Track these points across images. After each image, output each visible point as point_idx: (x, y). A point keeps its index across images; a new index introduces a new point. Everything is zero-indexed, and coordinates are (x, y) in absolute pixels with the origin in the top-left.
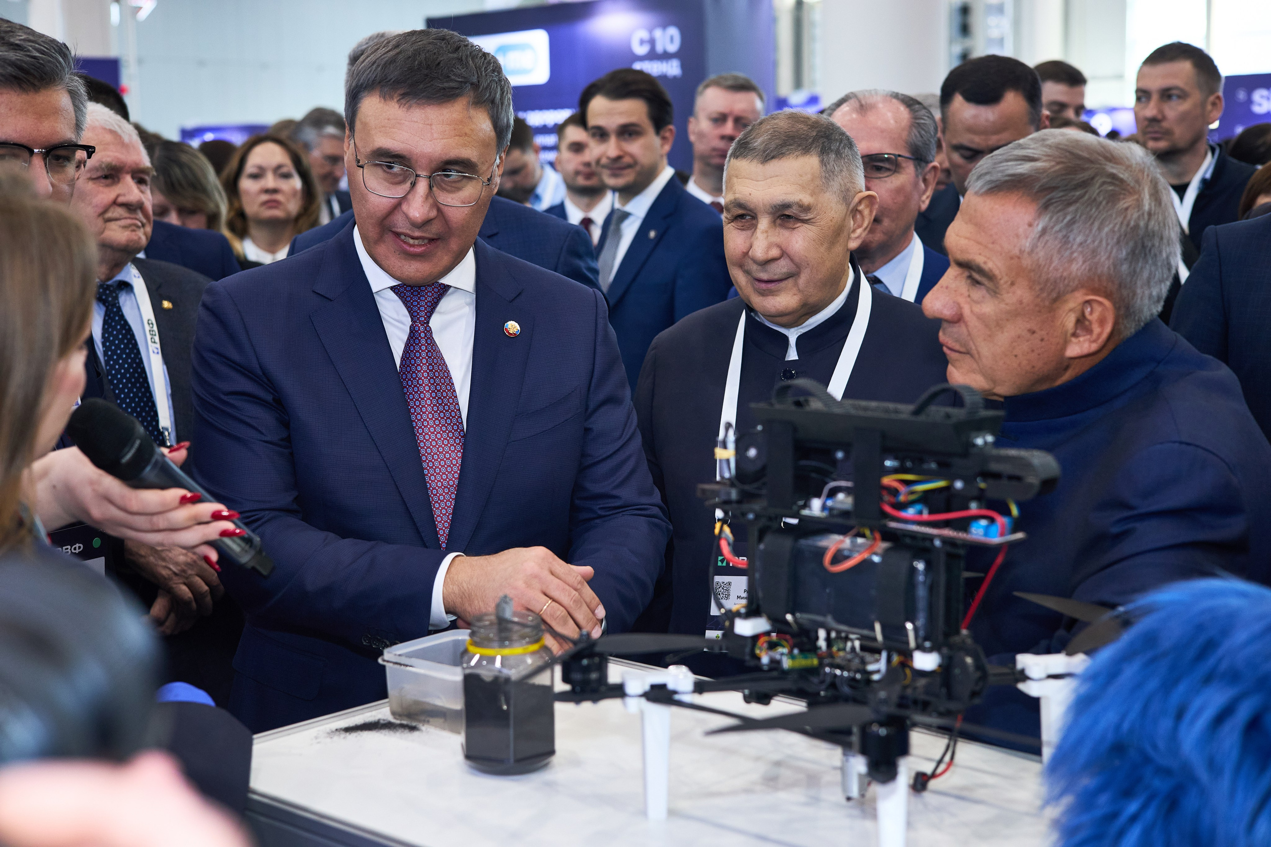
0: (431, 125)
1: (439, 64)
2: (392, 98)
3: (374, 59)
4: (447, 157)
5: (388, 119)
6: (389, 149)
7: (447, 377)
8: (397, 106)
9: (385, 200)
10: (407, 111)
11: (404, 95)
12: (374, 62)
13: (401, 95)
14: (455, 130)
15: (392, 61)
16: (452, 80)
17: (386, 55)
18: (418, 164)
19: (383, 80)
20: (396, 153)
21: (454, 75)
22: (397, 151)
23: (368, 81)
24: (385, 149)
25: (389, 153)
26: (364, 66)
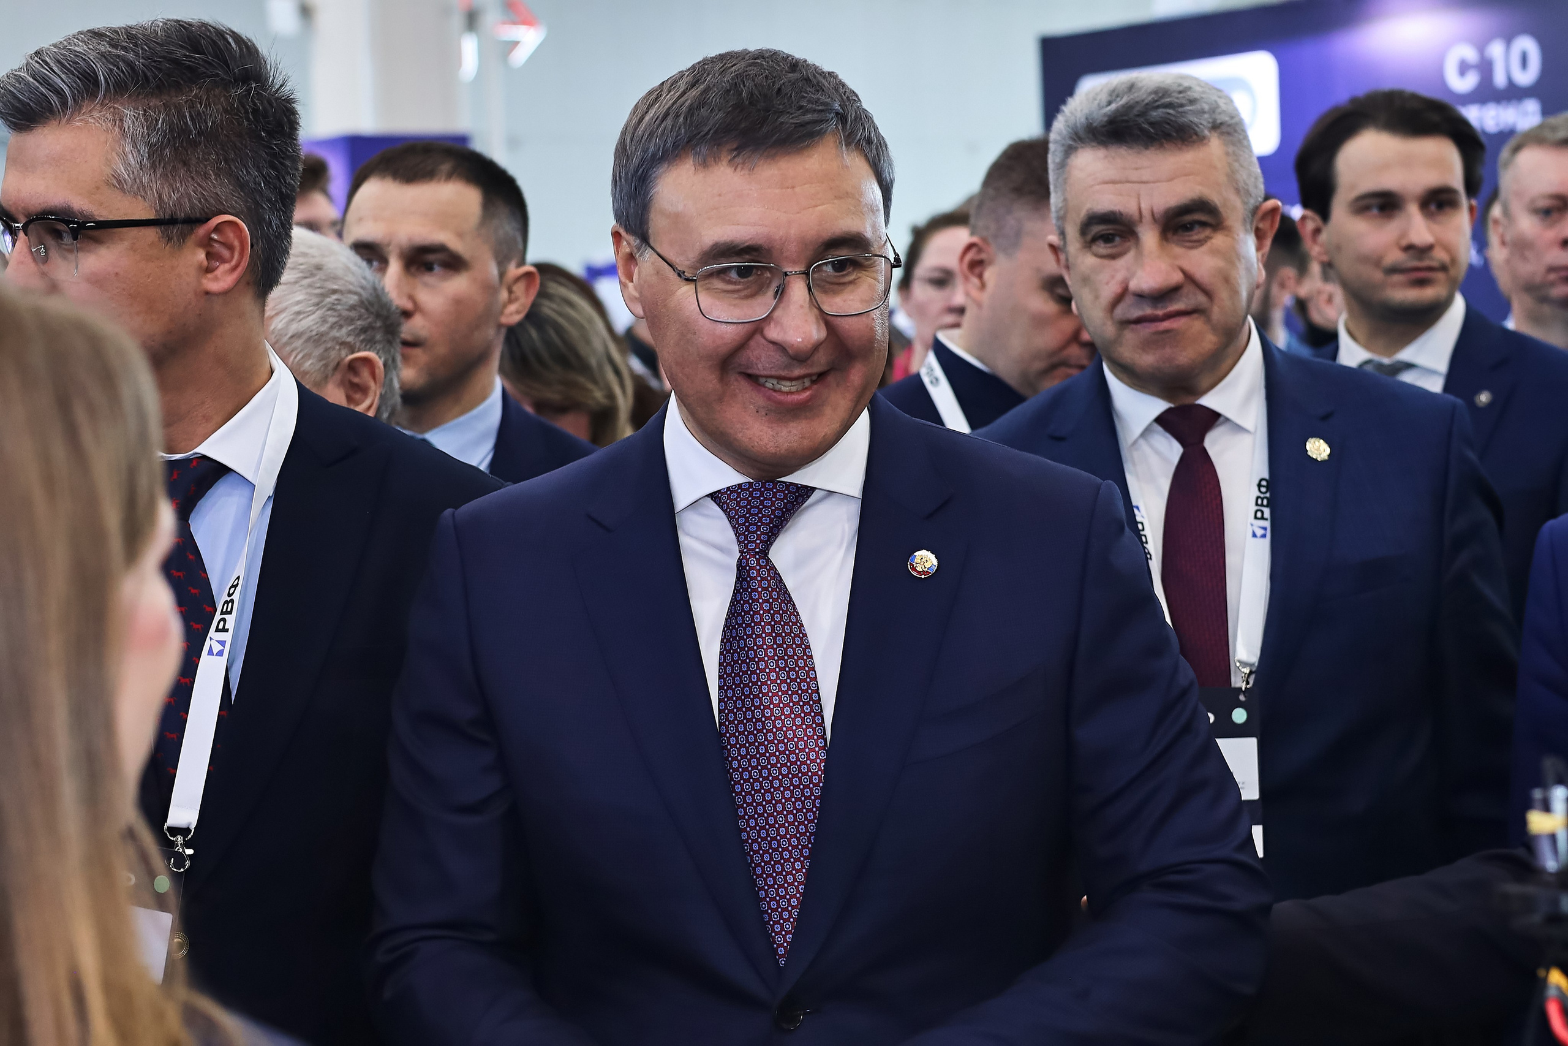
0: (793, 187)
1: (779, 90)
2: (717, 159)
3: (663, 110)
4: (829, 234)
5: (720, 195)
6: (732, 242)
7: (795, 624)
8: (729, 171)
9: (730, 328)
10: (749, 174)
11: (739, 149)
12: (666, 115)
13: (736, 149)
14: (831, 188)
15: (701, 102)
16: (807, 111)
17: (683, 99)
18: (785, 254)
19: (695, 136)
20: (747, 244)
21: (809, 101)
22: (746, 241)
23: (664, 146)
24: (725, 244)
25: (734, 247)
26: (649, 125)
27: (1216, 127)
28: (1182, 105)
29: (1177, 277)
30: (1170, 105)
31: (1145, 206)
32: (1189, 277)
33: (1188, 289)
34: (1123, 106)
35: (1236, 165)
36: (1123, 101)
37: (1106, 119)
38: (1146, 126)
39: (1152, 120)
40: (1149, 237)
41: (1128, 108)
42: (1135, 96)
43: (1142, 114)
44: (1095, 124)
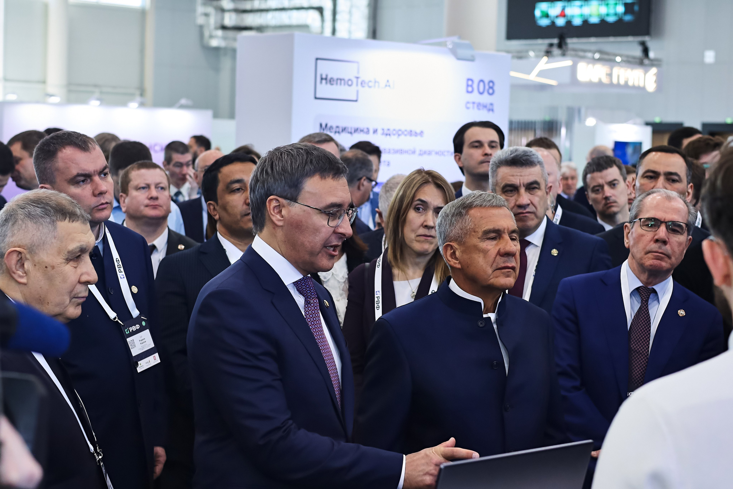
27: (539, 162)
28: (531, 156)
29: (529, 202)
30: (528, 156)
31: (522, 182)
32: (532, 203)
33: (531, 206)
34: (515, 155)
35: (543, 173)
36: (515, 154)
37: (511, 158)
38: (522, 161)
39: (524, 159)
40: (522, 190)
41: (517, 156)
42: (518, 153)
43: (521, 158)
44: (508, 160)
